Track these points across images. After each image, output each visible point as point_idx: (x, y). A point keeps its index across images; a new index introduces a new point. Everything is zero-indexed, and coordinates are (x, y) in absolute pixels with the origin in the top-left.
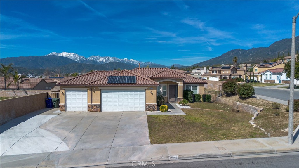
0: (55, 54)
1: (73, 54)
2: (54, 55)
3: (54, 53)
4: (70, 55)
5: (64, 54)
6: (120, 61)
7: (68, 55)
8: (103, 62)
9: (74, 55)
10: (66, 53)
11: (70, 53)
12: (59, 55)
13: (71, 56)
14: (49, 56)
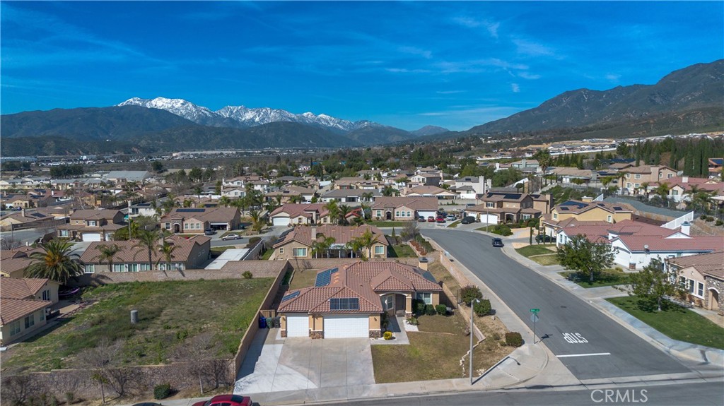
0: (137, 102)
1: (182, 101)
2: (136, 106)
3: (135, 101)
4: (174, 105)
5: (160, 103)
6: (296, 118)
7: (170, 106)
8: (254, 121)
9: (183, 104)
10: (164, 100)
11: (174, 101)
12: (148, 106)
13: (176, 106)
14: (123, 107)
